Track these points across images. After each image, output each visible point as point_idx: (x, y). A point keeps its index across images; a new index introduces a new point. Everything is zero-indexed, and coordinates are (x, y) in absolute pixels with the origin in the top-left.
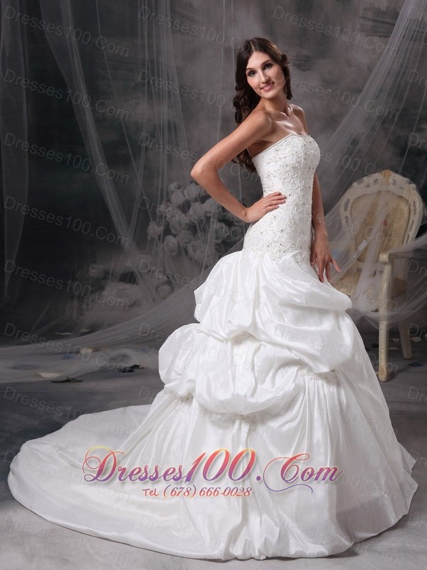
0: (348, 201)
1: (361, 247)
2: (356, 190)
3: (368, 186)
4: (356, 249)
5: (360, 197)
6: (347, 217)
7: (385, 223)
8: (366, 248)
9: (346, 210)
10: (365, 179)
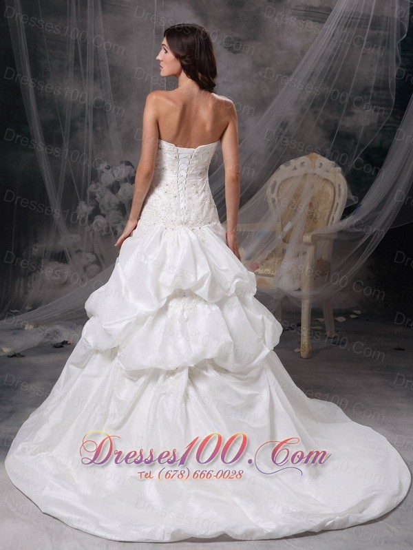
0: (275, 183)
1: (287, 229)
2: (283, 172)
3: (295, 168)
4: (282, 229)
5: (287, 179)
6: (274, 201)
7: (311, 205)
8: (291, 230)
9: (272, 192)
10: (292, 161)
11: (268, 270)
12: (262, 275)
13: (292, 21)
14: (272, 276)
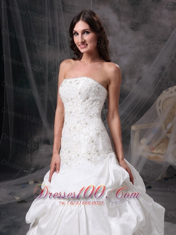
0: (161, 101)
1: (169, 126)
2: (165, 94)
3: (172, 92)
4: (166, 127)
5: (168, 98)
6: (160, 110)
8: (171, 127)
9: (159, 105)
10: (170, 88)
11: (159, 151)
12: (156, 154)
13: (165, 12)
14: (162, 154)
